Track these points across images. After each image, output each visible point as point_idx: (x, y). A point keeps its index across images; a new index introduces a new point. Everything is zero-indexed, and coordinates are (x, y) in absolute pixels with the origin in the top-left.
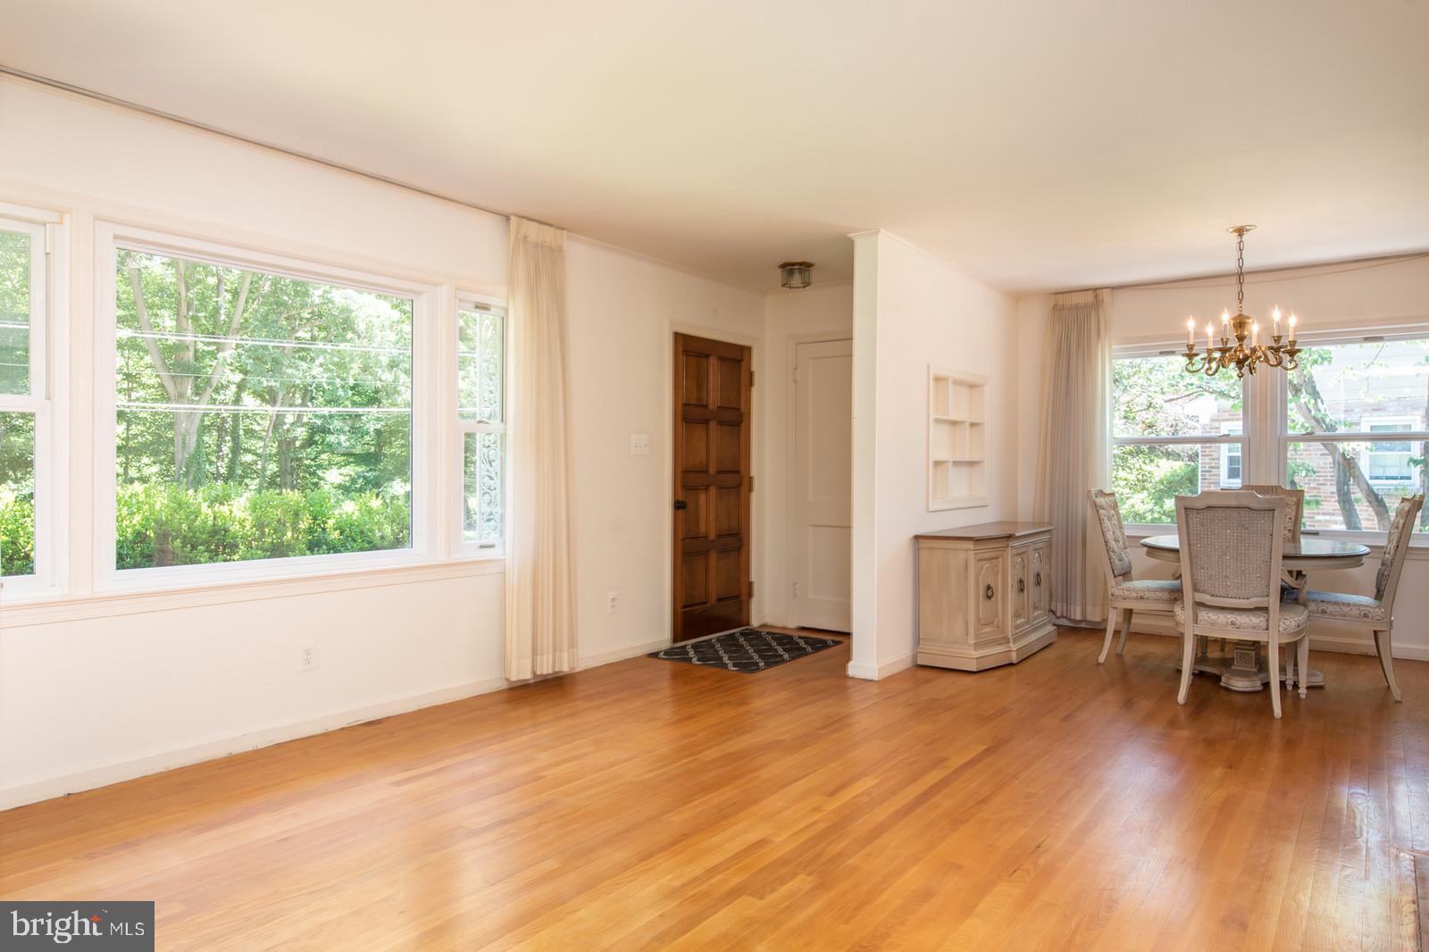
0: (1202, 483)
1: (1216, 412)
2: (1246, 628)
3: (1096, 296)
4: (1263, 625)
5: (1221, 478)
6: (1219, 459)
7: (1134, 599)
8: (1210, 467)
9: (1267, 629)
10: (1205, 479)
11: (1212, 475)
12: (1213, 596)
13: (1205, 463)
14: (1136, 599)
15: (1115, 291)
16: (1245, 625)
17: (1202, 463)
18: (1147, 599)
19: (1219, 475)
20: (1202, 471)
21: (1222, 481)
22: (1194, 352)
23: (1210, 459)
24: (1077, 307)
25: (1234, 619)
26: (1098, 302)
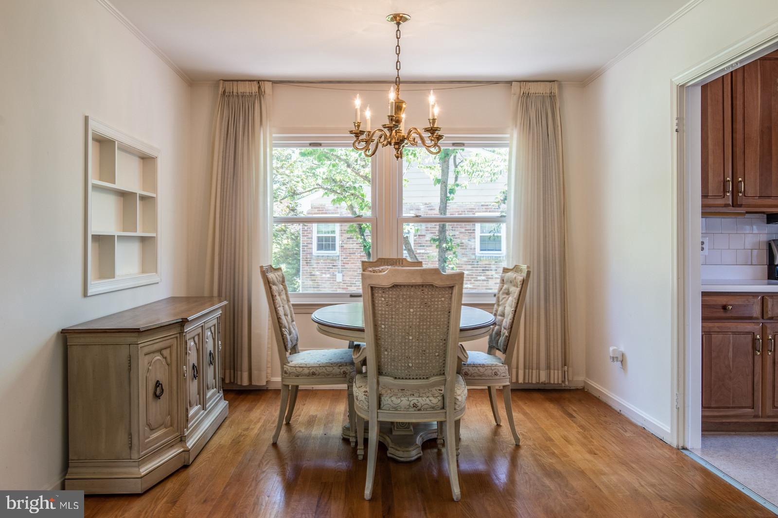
0: (302, 253)
1: (310, 208)
2: (426, 410)
3: (259, 87)
4: (440, 404)
5: (313, 250)
6: (312, 238)
7: (306, 375)
8: (307, 243)
9: (443, 408)
10: (304, 251)
11: (308, 249)
12: (396, 378)
13: (304, 241)
15: (275, 85)
16: (426, 406)
17: (302, 241)
19: (312, 248)
20: (303, 246)
21: (313, 252)
23: (307, 238)
24: (243, 95)
25: (415, 401)
26: (260, 93)
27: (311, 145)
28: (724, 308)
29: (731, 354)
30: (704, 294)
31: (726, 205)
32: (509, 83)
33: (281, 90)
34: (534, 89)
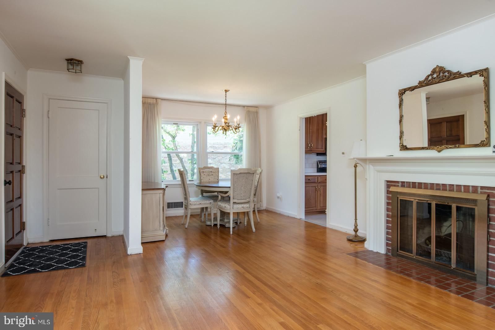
3: (156, 101)
12: (238, 200)
14: (199, 204)
18: (202, 204)
22: (216, 125)
24: (150, 104)
26: (157, 103)
27: (174, 124)
28: (309, 180)
29: (311, 193)
30: (306, 176)
31: (308, 151)
32: (244, 106)
33: (164, 102)
34: (251, 109)
